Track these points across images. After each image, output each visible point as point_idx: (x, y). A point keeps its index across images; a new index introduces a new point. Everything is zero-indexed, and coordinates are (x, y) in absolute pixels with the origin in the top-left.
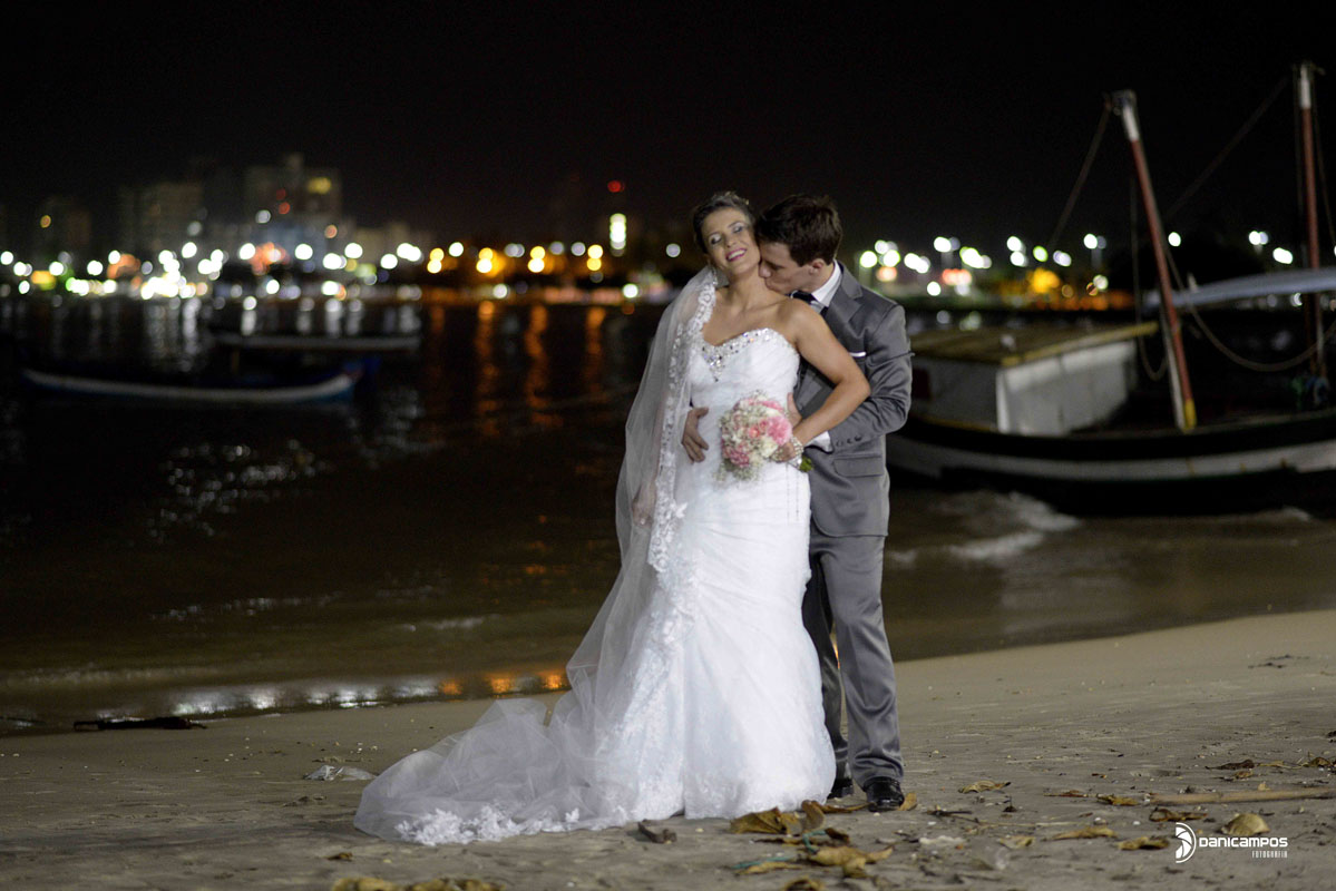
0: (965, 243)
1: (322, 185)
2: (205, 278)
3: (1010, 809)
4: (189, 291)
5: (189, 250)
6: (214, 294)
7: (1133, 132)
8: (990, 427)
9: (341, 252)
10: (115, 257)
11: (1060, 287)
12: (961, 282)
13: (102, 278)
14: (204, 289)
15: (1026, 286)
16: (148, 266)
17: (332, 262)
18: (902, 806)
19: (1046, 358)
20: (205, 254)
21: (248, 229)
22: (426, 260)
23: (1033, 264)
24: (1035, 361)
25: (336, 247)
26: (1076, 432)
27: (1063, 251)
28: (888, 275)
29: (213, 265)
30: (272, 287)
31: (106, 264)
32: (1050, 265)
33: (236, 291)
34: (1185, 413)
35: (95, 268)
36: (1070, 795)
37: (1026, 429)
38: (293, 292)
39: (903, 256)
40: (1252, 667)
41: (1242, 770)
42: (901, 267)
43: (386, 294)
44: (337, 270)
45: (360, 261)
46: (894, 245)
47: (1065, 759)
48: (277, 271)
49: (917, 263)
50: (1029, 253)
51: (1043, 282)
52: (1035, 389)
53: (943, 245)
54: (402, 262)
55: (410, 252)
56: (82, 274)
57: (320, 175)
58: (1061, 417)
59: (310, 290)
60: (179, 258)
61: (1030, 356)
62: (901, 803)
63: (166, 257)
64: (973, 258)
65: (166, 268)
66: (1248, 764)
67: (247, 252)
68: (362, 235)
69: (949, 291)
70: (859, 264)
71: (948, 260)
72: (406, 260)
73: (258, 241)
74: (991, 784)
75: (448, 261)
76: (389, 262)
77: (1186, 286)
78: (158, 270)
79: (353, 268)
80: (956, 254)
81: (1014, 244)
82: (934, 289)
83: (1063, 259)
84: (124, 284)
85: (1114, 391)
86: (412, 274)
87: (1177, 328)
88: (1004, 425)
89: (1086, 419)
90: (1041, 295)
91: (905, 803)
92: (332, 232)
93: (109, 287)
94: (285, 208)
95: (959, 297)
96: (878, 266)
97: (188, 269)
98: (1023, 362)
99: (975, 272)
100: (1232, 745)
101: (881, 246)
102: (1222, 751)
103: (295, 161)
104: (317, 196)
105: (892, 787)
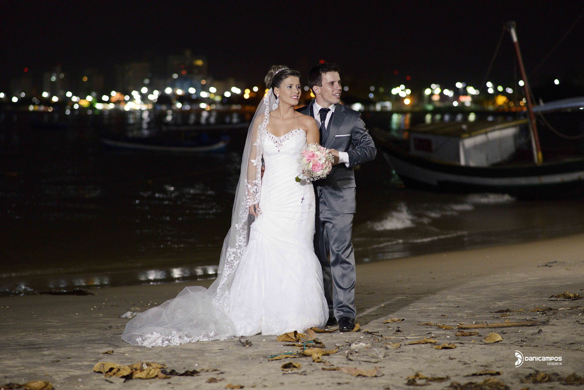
0: (469, 84)
1: (199, 63)
2: (151, 101)
3: (398, 331)
4: (144, 107)
5: (144, 90)
6: (154, 108)
7: (515, 39)
8: (457, 163)
9: (208, 91)
10: (114, 93)
11: (508, 102)
12: (467, 101)
13: (108, 102)
14: (150, 106)
15: (494, 102)
16: (127, 98)
17: (204, 94)
18: (354, 330)
19: (481, 134)
20: (151, 92)
21: (169, 81)
22: (243, 93)
23: (497, 93)
24: (476, 135)
25: (205, 88)
26: (494, 165)
27: (510, 88)
28: (436, 98)
29: (154, 96)
30: (179, 105)
31: (110, 96)
32: (504, 93)
33: (164, 107)
34: (538, 156)
35: (105, 98)
36: (427, 324)
37: (472, 164)
38: (187, 107)
39: (442, 90)
40: (538, 267)
41: (505, 313)
42: (441, 94)
43: (225, 108)
44: (206, 98)
45: (215, 94)
46: (438, 85)
47: (434, 308)
48: (181, 99)
49: (448, 93)
50: (495, 88)
51: (501, 100)
52: (476, 147)
53: (459, 85)
54: (233, 94)
55: (236, 90)
56: (100, 101)
57: (198, 59)
58: (487, 159)
59: (195, 107)
60: (141, 94)
61: (473, 133)
62: (353, 328)
63: (135, 93)
64: (471, 90)
65: (134, 98)
66: (507, 311)
67: (168, 91)
68: (216, 83)
69: (462, 104)
70: (424, 93)
71: (462, 91)
72: (235, 93)
73: (173, 86)
74: (396, 319)
75: (252, 94)
76: (227, 94)
77: (538, 103)
78: (132, 99)
79: (212, 97)
80: (465, 89)
81: (489, 84)
82: (455, 104)
83: (510, 91)
84: (117, 105)
85: (510, 148)
86: (237, 99)
87: (534, 121)
88: (463, 162)
89: (498, 159)
90: (500, 106)
91: (355, 328)
92: (204, 82)
93: (111, 106)
94: (184, 72)
95: (466, 107)
96: (432, 94)
97: (144, 98)
98: (470, 136)
99: (473, 96)
100: (507, 302)
101: (433, 86)
102: (501, 304)
103: (188, 53)
104: (198, 67)
105: (350, 321)
